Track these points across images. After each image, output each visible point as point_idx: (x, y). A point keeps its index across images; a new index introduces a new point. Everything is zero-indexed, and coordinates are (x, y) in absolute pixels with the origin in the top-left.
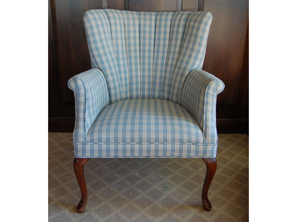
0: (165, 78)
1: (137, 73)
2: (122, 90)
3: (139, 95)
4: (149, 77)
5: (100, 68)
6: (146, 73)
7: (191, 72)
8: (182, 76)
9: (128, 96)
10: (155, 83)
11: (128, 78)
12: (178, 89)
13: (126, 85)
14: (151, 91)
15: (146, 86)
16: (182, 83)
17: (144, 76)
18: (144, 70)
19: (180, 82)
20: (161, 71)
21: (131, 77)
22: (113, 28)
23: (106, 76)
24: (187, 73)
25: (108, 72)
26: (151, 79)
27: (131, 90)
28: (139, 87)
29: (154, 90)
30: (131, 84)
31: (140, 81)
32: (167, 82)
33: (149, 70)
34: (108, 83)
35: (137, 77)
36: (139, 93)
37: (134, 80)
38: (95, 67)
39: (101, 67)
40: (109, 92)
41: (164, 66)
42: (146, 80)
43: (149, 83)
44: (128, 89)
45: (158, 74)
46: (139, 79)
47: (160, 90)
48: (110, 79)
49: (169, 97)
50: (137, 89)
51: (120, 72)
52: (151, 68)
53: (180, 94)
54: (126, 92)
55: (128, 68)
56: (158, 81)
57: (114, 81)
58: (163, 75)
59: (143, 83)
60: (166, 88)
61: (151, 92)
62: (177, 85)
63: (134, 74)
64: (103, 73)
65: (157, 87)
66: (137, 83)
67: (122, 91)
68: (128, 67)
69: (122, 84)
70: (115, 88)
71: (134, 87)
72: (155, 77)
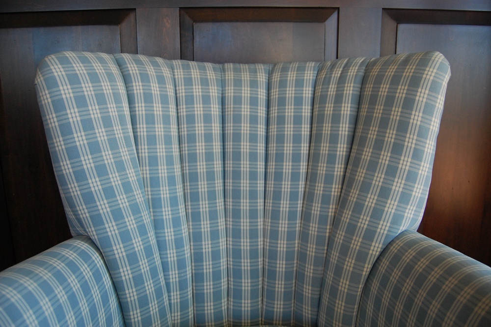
0: (302, 257)
1: (215, 245)
2: (170, 300)
3: (224, 314)
4: (254, 254)
5: (93, 238)
6: (245, 244)
7: (390, 244)
8: (362, 256)
9: (191, 316)
10: (271, 274)
11: (188, 262)
12: (350, 299)
13: (182, 285)
14: (260, 299)
15: (246, 284)
16: (363, 280)
17: (236, 254)
18: (236, 234)
19: (355, 277)
20: (290, 236)
21: (198, 258)
22: (141, 109)
23: (110, 266)
24: (376, 248)
25: (119, 251)
26: (260, 259)
27: (198, 298)
28: (224, 286)
29: (270, 294)
30: (198, 278)
31: (225, 267)
32: (310, 270)
33: (253, 234)
34: (117, 287)
35: (216, 255)
36: (224, 307)
37: (208, 267)
39: (95, 238)
40: (123, 315)
41: (298, 221)
42: (246, 264)
43: (254, 274)
44: (190, 296)
45: (282, 246)
47: (287, 296)
48: (125, 273)
49: (317, 320)
50: (217, 296)
51: (161, 245)
52: (260, 226)
53: (354, 314)
54: (184, 306)
55: (189, 229)
56: (281, 266)
57: (138, 280)
58: (296, 249)
59: (236, 273)
60: (308, 291)
61: (260, 303)
62: (344, 285)
63: (207, 246)
64: (101, 254)
65: (280, 286)
66: (217, 276)
67: (170, 304)
68: (188, 225)
69: (168, 285)
70: (143, 302)
71: (208, 287)
72: (272, 255)
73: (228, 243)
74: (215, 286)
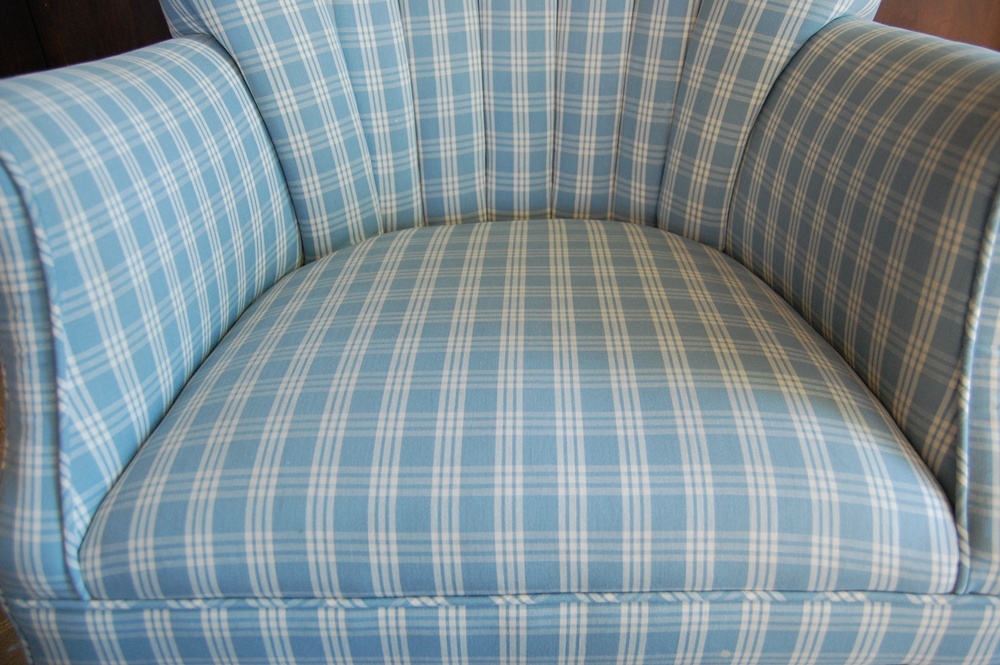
0: (633, 86)
1: (459, 63)
2: (375, 169)
3: (480, 200)
4: (536, 82)
5: (214, 31)
6: (519, 62)
7: (811, 40)
8: (750, 68)
9: (417, 204)
10: (570, 123)
11: (407, 95)
12: (722, 156)
13: (397, 141)
14: (548, 172)
15: (521, 142)
16: (750, 115)
17: (502, 82)
18: (501, 41)
19: (735, 110)
20: (610, 43)
21: (425, 88)
23: (254, 88)
24: (780, 49)
25: (268, 57)
26: (549, 94)
27: (429, 168)
28: (478, 148)
29: (568, 163)
30: (427, 129)
31: (480, 109)
32: (646, 111)
33: (535, 41)
34: (272, 131)
35: (460, 84)
36: (480, 188)
37: (445, 106)
38: (187, 33)
39: (219, 30)
40: (288, 187)
41: (627, 14)
42: (520, 103)
43: (536, 122)
44: (414, 165)
45: (593, 64)
46: (476, 96)
47: (600, 165)
48: (285, 102)
49: (657, 208)
50: (465, 164)
51: (352, 60)
52: (550, 26)
53: (729, 185)
54: (402, 182)
55: (405, 31)
56: (590, 106)
57: (311, 118)
58: (621, 71)
59: (501, 121)
60: (642, 152)
61: (548, 179)
62: (712, 129)
63: (442, 65)
64: (235, 64)
65: (587, 146)
66: (463, 125)
67: (376, 177)
68: (404, 24)
69: (369, 138)
70: (324, 161)
71: (447, 147)
72: (573, 84)
73: (485, 60)
74: (462, 145)
